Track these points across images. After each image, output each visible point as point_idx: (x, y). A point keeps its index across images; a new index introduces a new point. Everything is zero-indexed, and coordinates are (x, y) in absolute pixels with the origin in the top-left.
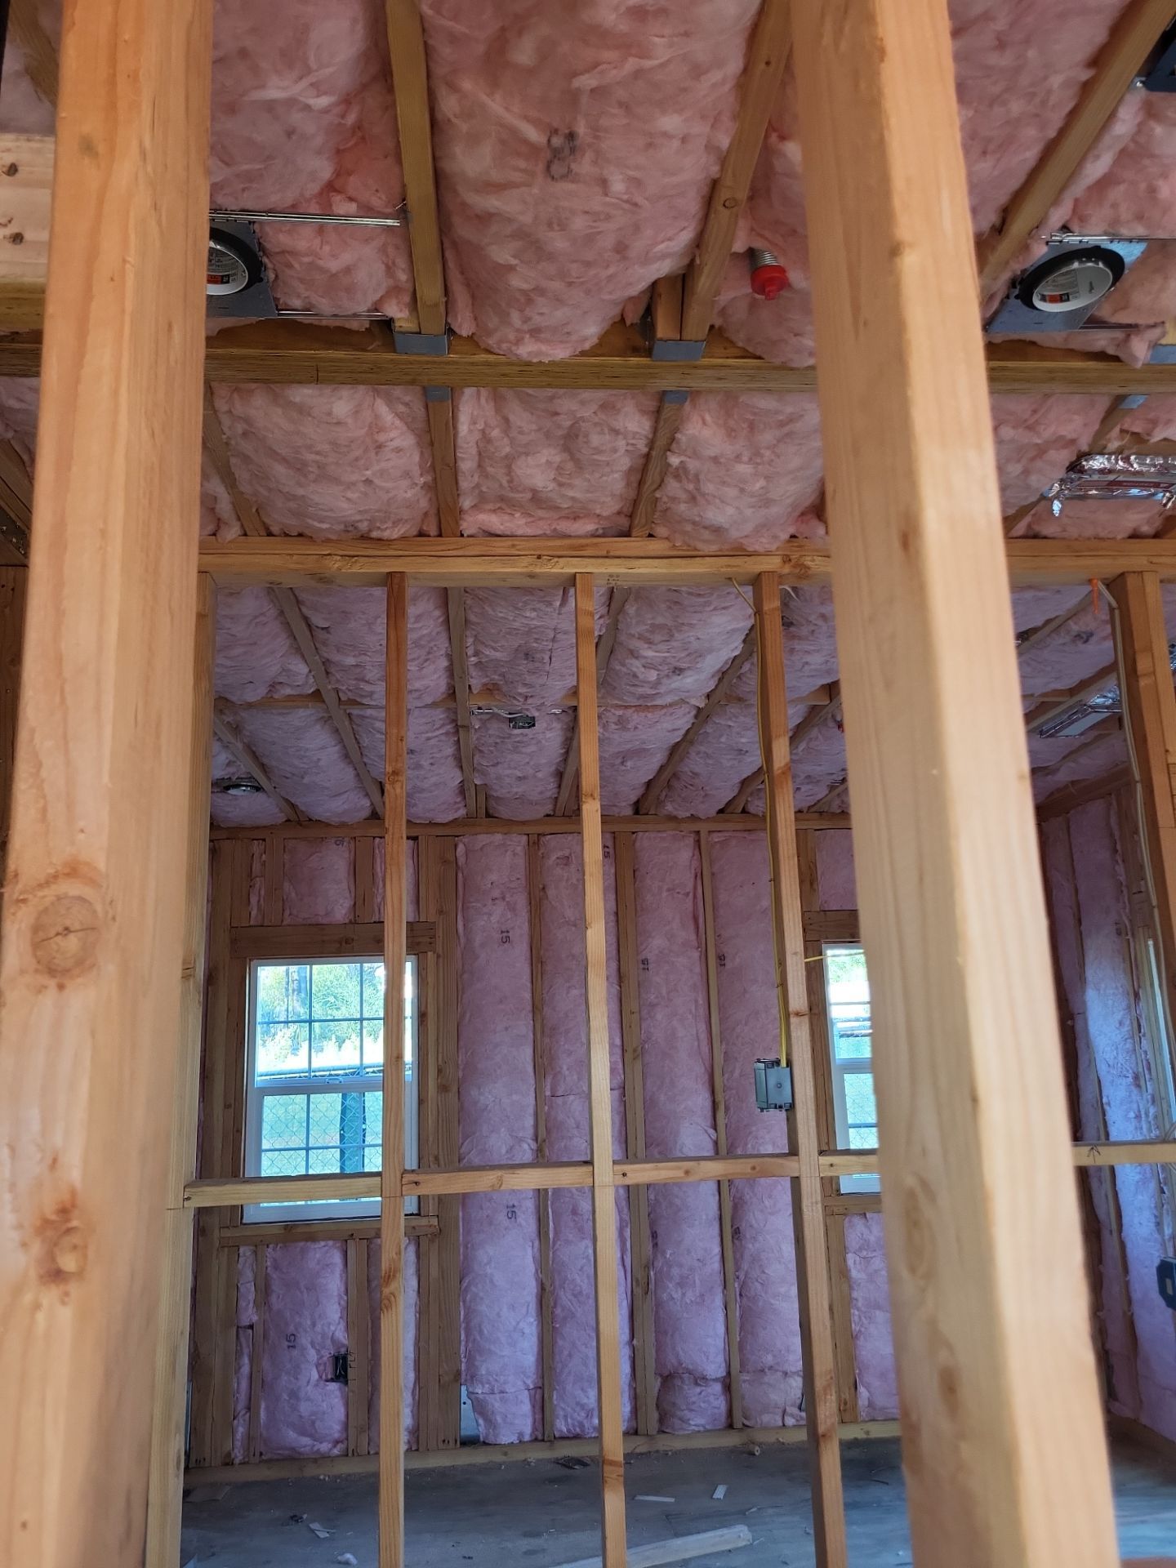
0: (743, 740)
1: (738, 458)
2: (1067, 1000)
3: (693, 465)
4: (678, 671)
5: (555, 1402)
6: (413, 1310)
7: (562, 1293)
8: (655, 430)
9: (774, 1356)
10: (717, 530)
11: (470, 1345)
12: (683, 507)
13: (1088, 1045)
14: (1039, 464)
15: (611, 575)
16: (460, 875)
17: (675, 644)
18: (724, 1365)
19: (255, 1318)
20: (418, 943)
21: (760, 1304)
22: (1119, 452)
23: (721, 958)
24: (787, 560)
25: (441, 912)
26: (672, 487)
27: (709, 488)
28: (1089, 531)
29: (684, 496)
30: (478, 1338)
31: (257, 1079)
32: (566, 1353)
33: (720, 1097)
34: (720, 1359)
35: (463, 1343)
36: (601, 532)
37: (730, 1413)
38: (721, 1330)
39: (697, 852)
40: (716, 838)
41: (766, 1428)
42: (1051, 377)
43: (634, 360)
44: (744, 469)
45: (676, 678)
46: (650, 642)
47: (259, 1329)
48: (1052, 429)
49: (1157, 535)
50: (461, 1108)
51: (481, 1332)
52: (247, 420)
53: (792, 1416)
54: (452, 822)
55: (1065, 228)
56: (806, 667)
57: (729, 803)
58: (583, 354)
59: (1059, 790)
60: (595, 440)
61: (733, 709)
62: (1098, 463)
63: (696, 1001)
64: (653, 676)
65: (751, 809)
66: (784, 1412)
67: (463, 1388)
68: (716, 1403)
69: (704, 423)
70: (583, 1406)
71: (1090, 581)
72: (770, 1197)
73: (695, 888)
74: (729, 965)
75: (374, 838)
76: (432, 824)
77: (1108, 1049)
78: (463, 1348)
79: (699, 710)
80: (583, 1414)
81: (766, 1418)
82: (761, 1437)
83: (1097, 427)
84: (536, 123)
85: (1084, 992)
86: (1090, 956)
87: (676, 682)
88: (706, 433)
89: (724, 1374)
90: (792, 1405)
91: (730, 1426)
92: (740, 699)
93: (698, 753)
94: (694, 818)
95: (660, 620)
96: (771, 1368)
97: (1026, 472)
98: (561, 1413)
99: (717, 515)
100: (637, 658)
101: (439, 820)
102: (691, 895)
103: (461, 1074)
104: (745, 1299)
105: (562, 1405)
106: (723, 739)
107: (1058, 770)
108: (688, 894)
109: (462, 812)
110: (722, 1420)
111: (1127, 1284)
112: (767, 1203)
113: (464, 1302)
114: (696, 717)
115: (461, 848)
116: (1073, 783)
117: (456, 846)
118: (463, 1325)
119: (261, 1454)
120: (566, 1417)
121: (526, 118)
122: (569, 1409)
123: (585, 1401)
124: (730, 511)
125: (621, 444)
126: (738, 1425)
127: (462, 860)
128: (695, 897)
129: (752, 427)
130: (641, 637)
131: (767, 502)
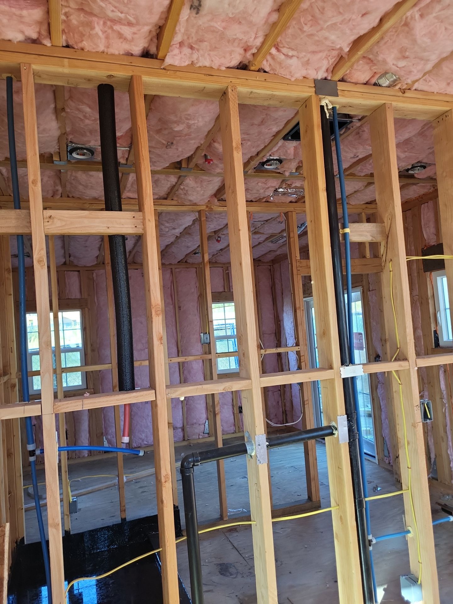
0: (189, 244)
1: (197, 187)
2: (278, 316)
3: (186, 188)
4: (174, 229)
5: (132, 438)
6: (87, 416)
7: (133, 408)
8: (178, 181)
9: (196, 420)
10: (190, 201)
11: (106, 425)
12: (182, 196)
13: (284, 329)
14: (267, 190)
15: (162, 210)
16: (95, 283)
17: (175, 223)
18: (182, 424)
19: (36, 423)
20: (82, 305)
21: (192, 406)
22: (285, 188)
23: (180, 307)
24: (207, 207)
25: (89, 295)
26: (180, 191)
27: (190, 193)
28: (280, 201)
29: (183, 193)
30: (108, 422)
31: (29, 351)
32: (135, 424)
33: (180, 349)
34: (181, 422)
35: (103, 425)
36: (159, 198)
37: (184, 436)
38: (181, 414)
39: (171, 275)
40: (177, 270)
41: (194, 439)
42: (269, 176)
43: (176, 170)
44: (199, 189)
45: (173, 230)
46: (168, 222)
47: (37, 426)
48: (269, 185)
49: (296, 202)
50: (99, 356)
51: (109, 421)
52: (76, 177)
53: (201, 436)
54: (92, 266)
55: (270, 156)
56: (209, 228)
57: (182, 260)
58: (164, 168)
59: (278, 256)
60: (163, 182)
61: (187, 236)
62: (281, 190)
63: (172, 321)
64: (167, 230)
65: (188, 261)
66: (199, 435)
67: (104, 438)
68: (180, 434)
69: (190, 180)
70: (141, 439)
71: (280, 213)
72: (195, 376)
73: (171, 286)
74: (182, 309)
75: (65, 271)
76: (85, 267)
77: (288, 329)
78: (103, 426)
79: (177, 236)
80: (141, 441)
81: (194, 437)
82: (192, 442)
83: (280, 184)
84: (165, 140)
85: (283, 314)
86: (285, 304)
87: (173, 231)
88: (191, 182)
89: (182, 426)
90: (201, 433)
91: (184, 440)
92: (189, 234)
93: (175, 247)
94: (170, 264)
95: (171, 218)
96: (195, 423)
97: (265, 191)
98: (135, 441)
99: (191, 198)
100: (163, 225)
101: (88, 265)
102: (170, 288)
103: (98, 346)
104: (188, 405)
105: (135, 439)
106: (183, 244)
107: (277, 251)
108: (169, 288)
109: (96, 263)
110: (182, 439)
111: (291, 392)
112: (194, 378)
113: (103, 413)
114: (176, 238)
115: (94, 275)
116: (282, 254)
117: (93, 274)
118: (103, 420)
119: (41, 462)
120: (136, 442)
121: (163, 140)
122: (137, 440)
123: (142, 437)
124: (194, 197)
125: (169, 183)
126: (186, 439)
127: (95, 278)
128: (171, 288)
129: (201, 181)
130: (165, 221)
131: (203, 196)
